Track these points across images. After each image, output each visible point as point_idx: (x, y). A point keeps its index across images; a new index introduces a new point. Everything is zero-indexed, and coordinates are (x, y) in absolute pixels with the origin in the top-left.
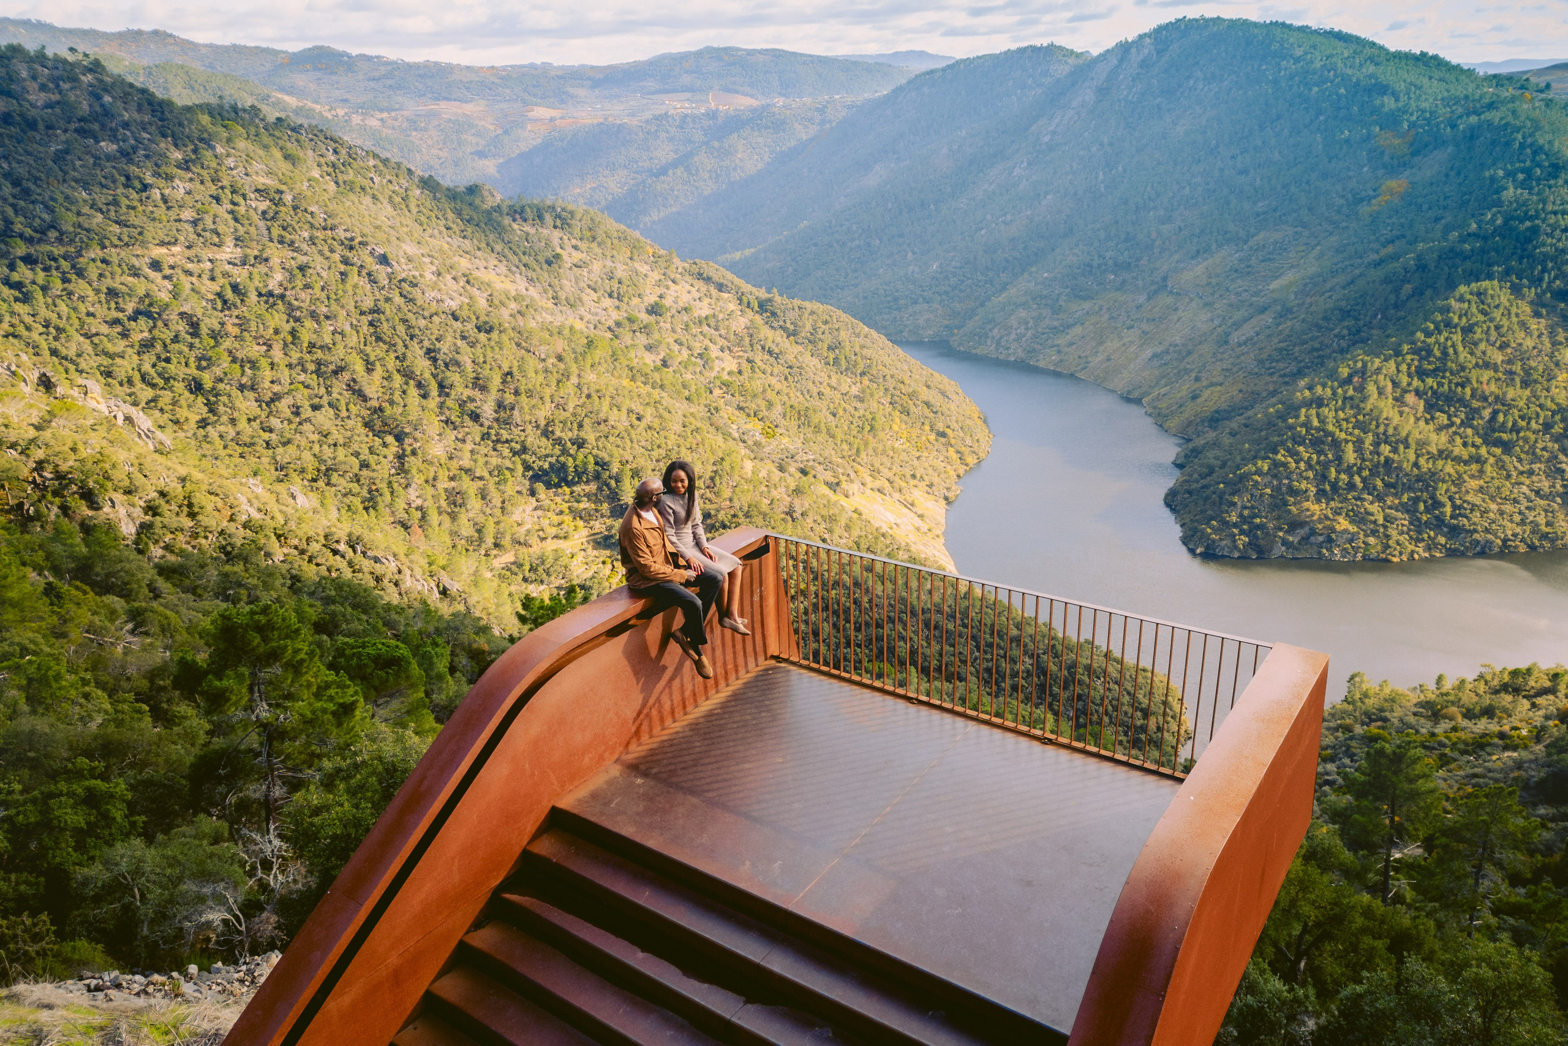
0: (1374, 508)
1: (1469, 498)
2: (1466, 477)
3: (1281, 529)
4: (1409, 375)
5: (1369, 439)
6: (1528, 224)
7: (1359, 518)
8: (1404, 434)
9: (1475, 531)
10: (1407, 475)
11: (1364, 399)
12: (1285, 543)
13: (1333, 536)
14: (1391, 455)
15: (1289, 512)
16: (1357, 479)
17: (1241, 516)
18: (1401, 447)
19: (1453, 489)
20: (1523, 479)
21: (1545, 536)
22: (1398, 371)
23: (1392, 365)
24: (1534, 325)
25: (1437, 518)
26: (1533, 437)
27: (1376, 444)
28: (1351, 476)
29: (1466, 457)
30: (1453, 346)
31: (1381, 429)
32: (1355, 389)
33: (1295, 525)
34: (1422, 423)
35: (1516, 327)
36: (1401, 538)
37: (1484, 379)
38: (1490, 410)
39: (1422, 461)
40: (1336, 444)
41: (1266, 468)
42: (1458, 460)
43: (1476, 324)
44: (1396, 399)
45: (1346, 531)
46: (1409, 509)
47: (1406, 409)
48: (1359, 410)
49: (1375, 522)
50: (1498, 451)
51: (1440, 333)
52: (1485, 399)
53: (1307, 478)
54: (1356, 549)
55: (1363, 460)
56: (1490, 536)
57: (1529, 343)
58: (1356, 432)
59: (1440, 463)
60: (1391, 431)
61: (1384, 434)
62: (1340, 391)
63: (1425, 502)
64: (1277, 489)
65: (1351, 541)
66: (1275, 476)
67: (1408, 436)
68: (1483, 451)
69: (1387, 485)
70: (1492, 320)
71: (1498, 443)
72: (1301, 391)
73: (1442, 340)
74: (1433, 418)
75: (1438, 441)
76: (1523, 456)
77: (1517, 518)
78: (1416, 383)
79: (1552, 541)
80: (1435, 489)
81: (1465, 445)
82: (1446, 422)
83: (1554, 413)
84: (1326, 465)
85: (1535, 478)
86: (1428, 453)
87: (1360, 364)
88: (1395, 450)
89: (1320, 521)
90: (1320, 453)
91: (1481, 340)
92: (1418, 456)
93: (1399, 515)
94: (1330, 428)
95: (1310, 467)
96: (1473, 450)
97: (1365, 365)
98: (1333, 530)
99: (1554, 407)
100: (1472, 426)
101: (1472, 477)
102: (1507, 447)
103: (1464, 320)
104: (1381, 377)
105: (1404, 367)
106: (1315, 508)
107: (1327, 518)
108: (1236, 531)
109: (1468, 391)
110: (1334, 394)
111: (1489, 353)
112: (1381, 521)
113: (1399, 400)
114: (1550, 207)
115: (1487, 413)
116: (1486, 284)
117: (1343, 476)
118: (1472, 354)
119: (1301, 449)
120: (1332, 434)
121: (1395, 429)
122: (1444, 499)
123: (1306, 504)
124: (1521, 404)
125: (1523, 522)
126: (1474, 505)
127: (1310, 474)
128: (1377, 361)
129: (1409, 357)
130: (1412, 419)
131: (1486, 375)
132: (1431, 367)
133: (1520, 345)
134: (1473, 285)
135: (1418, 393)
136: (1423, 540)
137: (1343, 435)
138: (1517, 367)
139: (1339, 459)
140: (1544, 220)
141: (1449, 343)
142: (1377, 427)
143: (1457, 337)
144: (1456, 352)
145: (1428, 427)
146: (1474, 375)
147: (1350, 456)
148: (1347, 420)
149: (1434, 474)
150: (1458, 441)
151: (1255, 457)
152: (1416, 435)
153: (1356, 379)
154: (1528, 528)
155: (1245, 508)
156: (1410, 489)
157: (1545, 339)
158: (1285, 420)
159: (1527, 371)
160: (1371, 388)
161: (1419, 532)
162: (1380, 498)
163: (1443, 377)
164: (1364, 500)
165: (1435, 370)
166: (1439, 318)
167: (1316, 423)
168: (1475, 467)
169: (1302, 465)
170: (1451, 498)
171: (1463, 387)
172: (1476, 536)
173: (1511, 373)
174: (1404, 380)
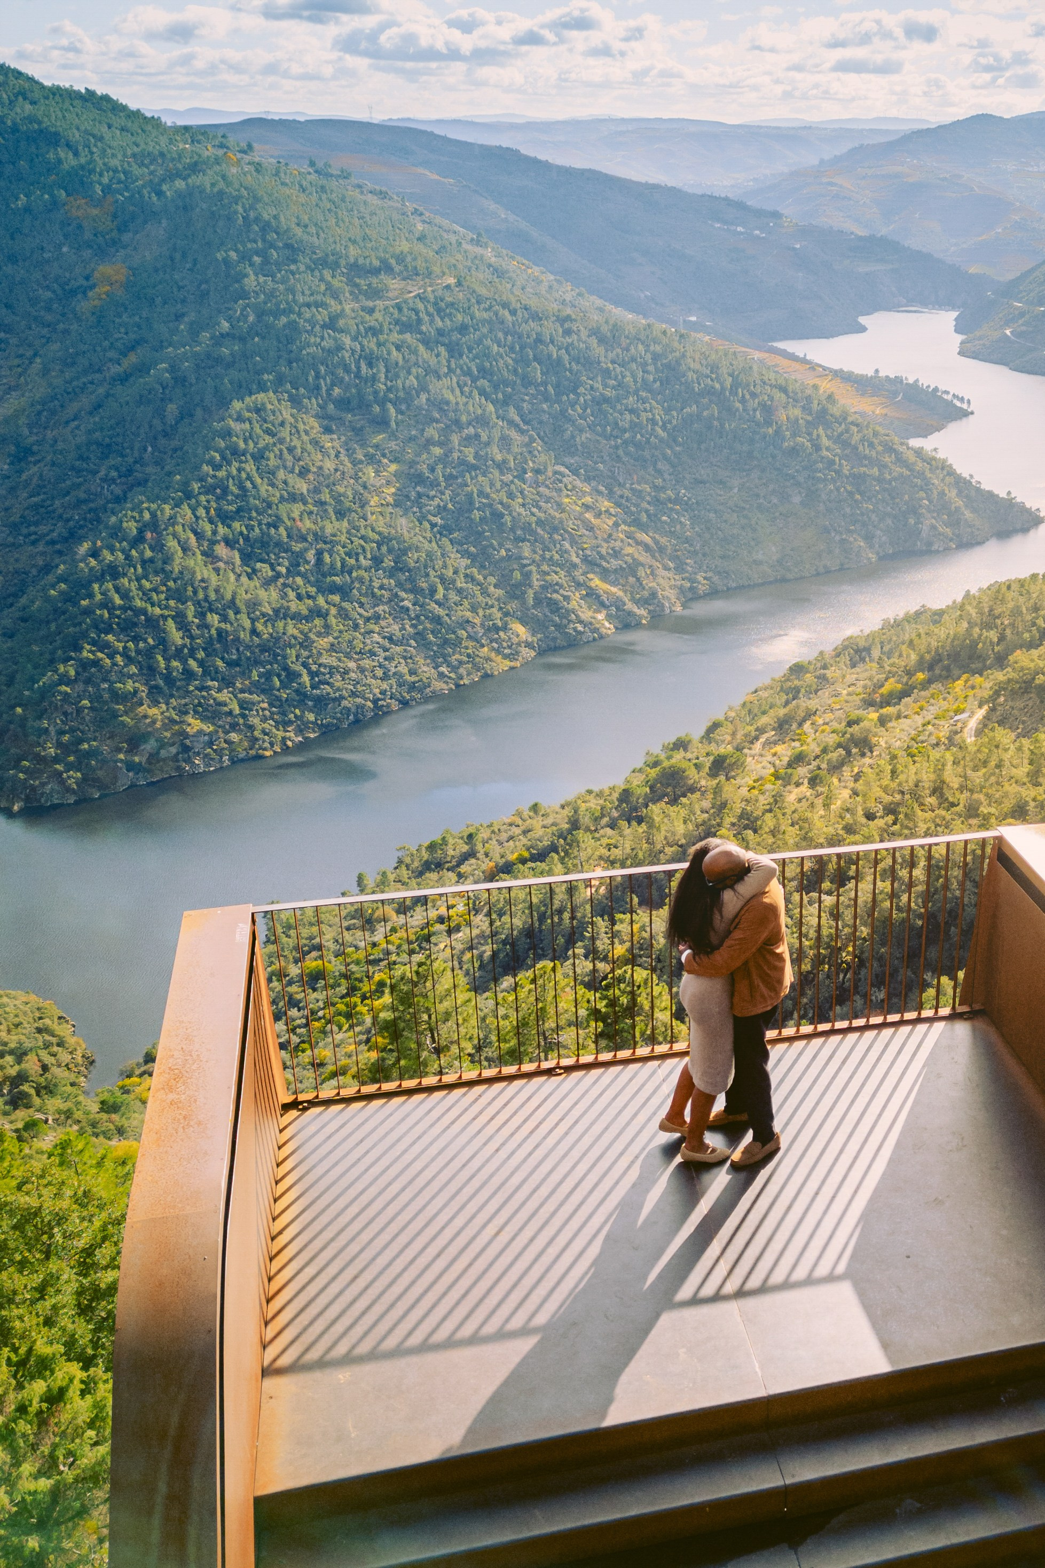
0: (224, 696)
1: (323, 660)
2: (312, 636)
3: (119, 750)
4: (211, 521)
5: (190, 610)
6: (284, 320)
7: (211, 713)
8: (228, 596)
9: (342, 698)
10: (248, 647)
11: (167, 560)
12: (131, 766)
13: (188, 742)
14: (223, 625)
15: (123, 724)
16: (192, 663)
17: (59, 745)
18: (231, 613)
19: (305, 653)
20: (371, 626)
21: (412, 687)
22: (197, 518)
23: (186, 510)
24: (328, 442)
25: (297, 691)
26: (366, 575)
27: (202, 615)
28: (184, 662)
29: (305, 612)
30: (249, 478)
31: (201, 595)
32: (152, 548)
33: (134, 741)
34: (244, 579)
35: (309, 447)
36: (266, 725)
37: (296, 514)
38: (313, 552)
39: (259, 627)
40: (153, 624)
41: (72, 673)
42: (297, 617)
43: (266, 448)
44: (204, 554)
45: (200, 732)
46: (264, 688)
47: (221, 565)
48: (167, 575)
49: (230, 713)
50: (336, 598)
51: (229, 463)
52: (304, 539)
53: (131, 676)
54: (220, 753)
55: (192, 638)
56: (359, 700)
57: (329, 465)
58: (172, 603)
59: (280, 624)
60: (213, 596)
61: (206, 598)
62: (134, 552)
63: (279, 676)
64: (96, 698)
65: (210, 744)
66: (88, 681)
67: (234, 598)
68: (321, 601)
69: (230, 664)
70: (281, 441)
71: (334, 589)
72: (83, 560)
73: (235, 472)
74: (254, 571)
75: (269, 598)
76: (363, 600)
77: (379, 673)
78: (222, 530)
79: (420, 691)
80: (285, 657)
81: (299, 597)
82: (270, 573)
83: (379, 545)
84: (149, 653)
85: (383, 623)
86: (264, 615)
87: (147, 516)
88: (224, 619)
89: (165, 727)
90: (136, 639)
91: (278, 467)
92: (253, 621)
93: (255, 697)
94: (138, 603)
95: (129, 660)
96: (310, 602)
97: (154, 515)
98: (184, 734)
99: (377, 537)
100: (299, 574)
101: (319, 634)
102: (344, 591)
103: (251, 444)
104: (179, 528)
105: (201, 512)
106: (153, 711)
107: (173, 721)
108: (59, 767)
109: (282, 530)
110: (128, 557)
111: (290, 481)
112: (237, 711)
113: (209, 555)
114: (301, 299)
115: (311, 555)
116: (261, 397)
117: (175, 664)
118: (273, 485)
119: (110, 637)
120: (144, 612)
121: (217, 591)
122: (298, 668)
123: (142, 710)
124: (343, 538)
125: (385, 677)
126: (331, 667)
127: (133, 669)
128: (167, 508)
129: (203, 498)
130: (232, 577)
131: (297, 509)
132: (232, 508)
133: (320, 468)
134: (248, 399)
135: (229, 543)
136: (290, 723)
137: (157, 611)
138: (326, 496)
139: (163, 642)
140: (299, 314)
141: (244, 475)
142: (195, 592)
143: (250, 467)
144: (255, 487)
145: (252, 584)
146: (283, 509)
147: (176, 636)
148: (155, 590)
149: (277, 639)
150: (292, 595)
151: (52, 661)
152: (242, 597)
153: (149, 535)
154: (393, 681)
155: (61, 733)
156: (257, 663)
157: (342, 457)
158: (76, 604)
159: (338, 498)
160: (172, 544)
161: (284, 714)
162: (227, 683)
163: (250, 519)
164: (208, 688)
165: (239, 510)
166: (223, 444)
167: (118, 601)
168: (318, 621)
169: (119, 659)
170: (305, 665)
171: (276, 528)
172: (345, 703)
173: (322, 503)
174: (208, 528)
